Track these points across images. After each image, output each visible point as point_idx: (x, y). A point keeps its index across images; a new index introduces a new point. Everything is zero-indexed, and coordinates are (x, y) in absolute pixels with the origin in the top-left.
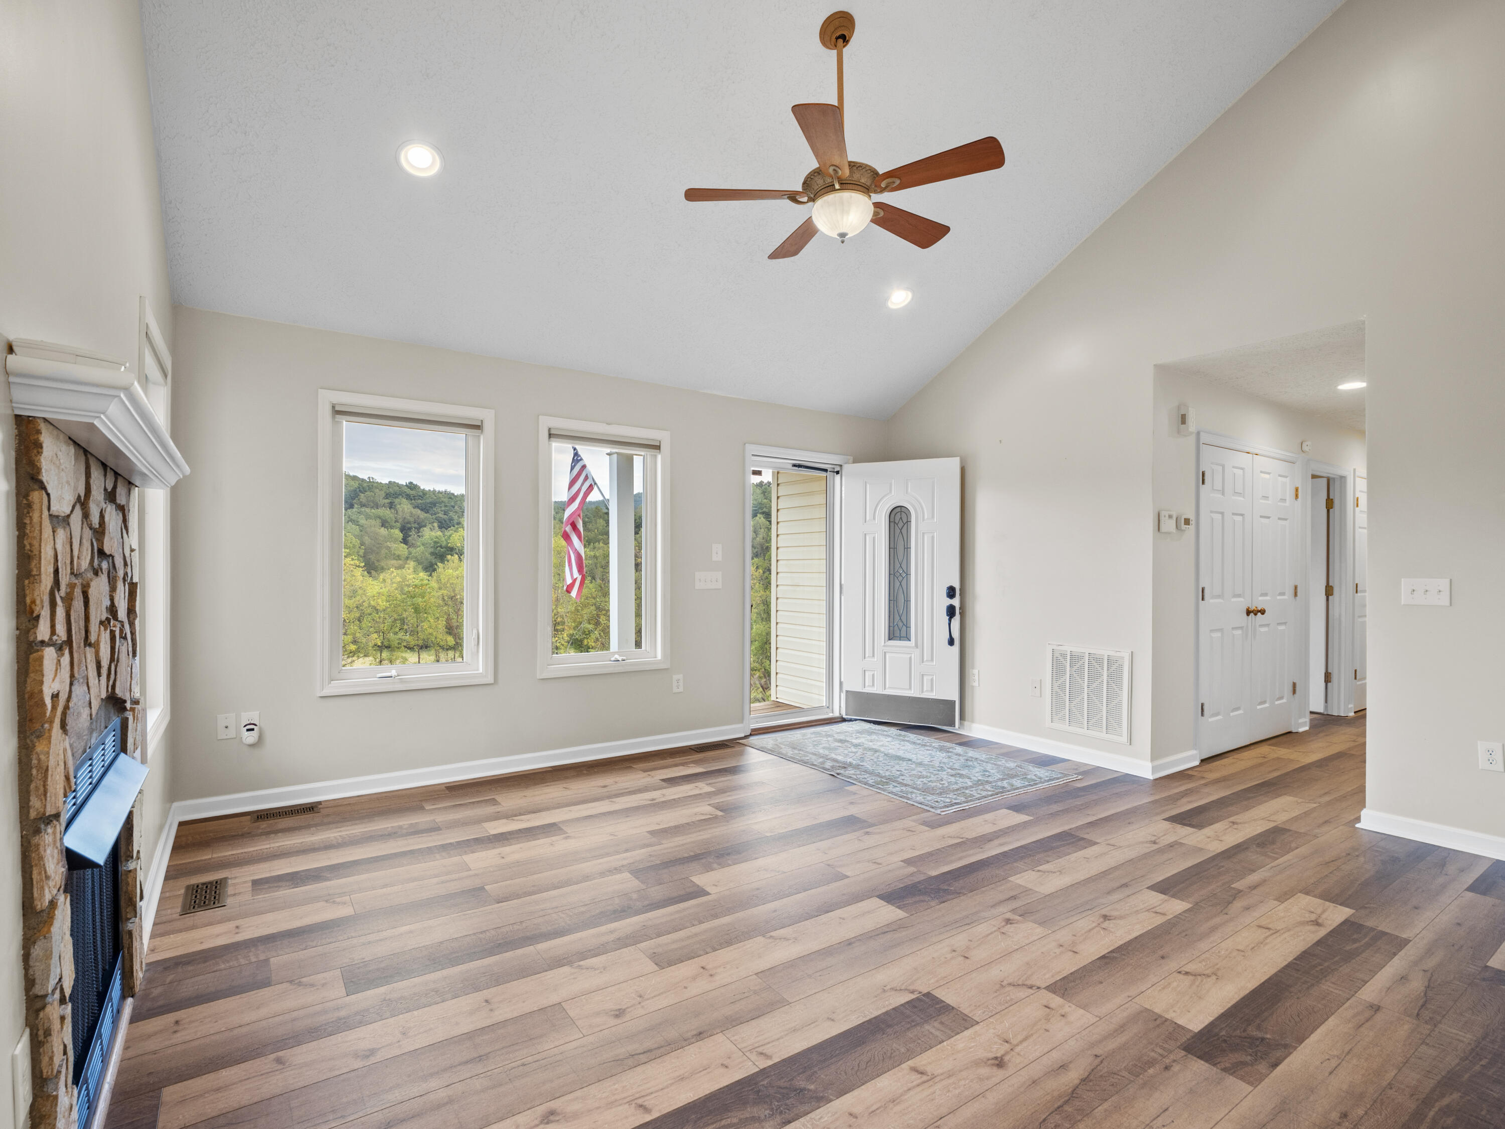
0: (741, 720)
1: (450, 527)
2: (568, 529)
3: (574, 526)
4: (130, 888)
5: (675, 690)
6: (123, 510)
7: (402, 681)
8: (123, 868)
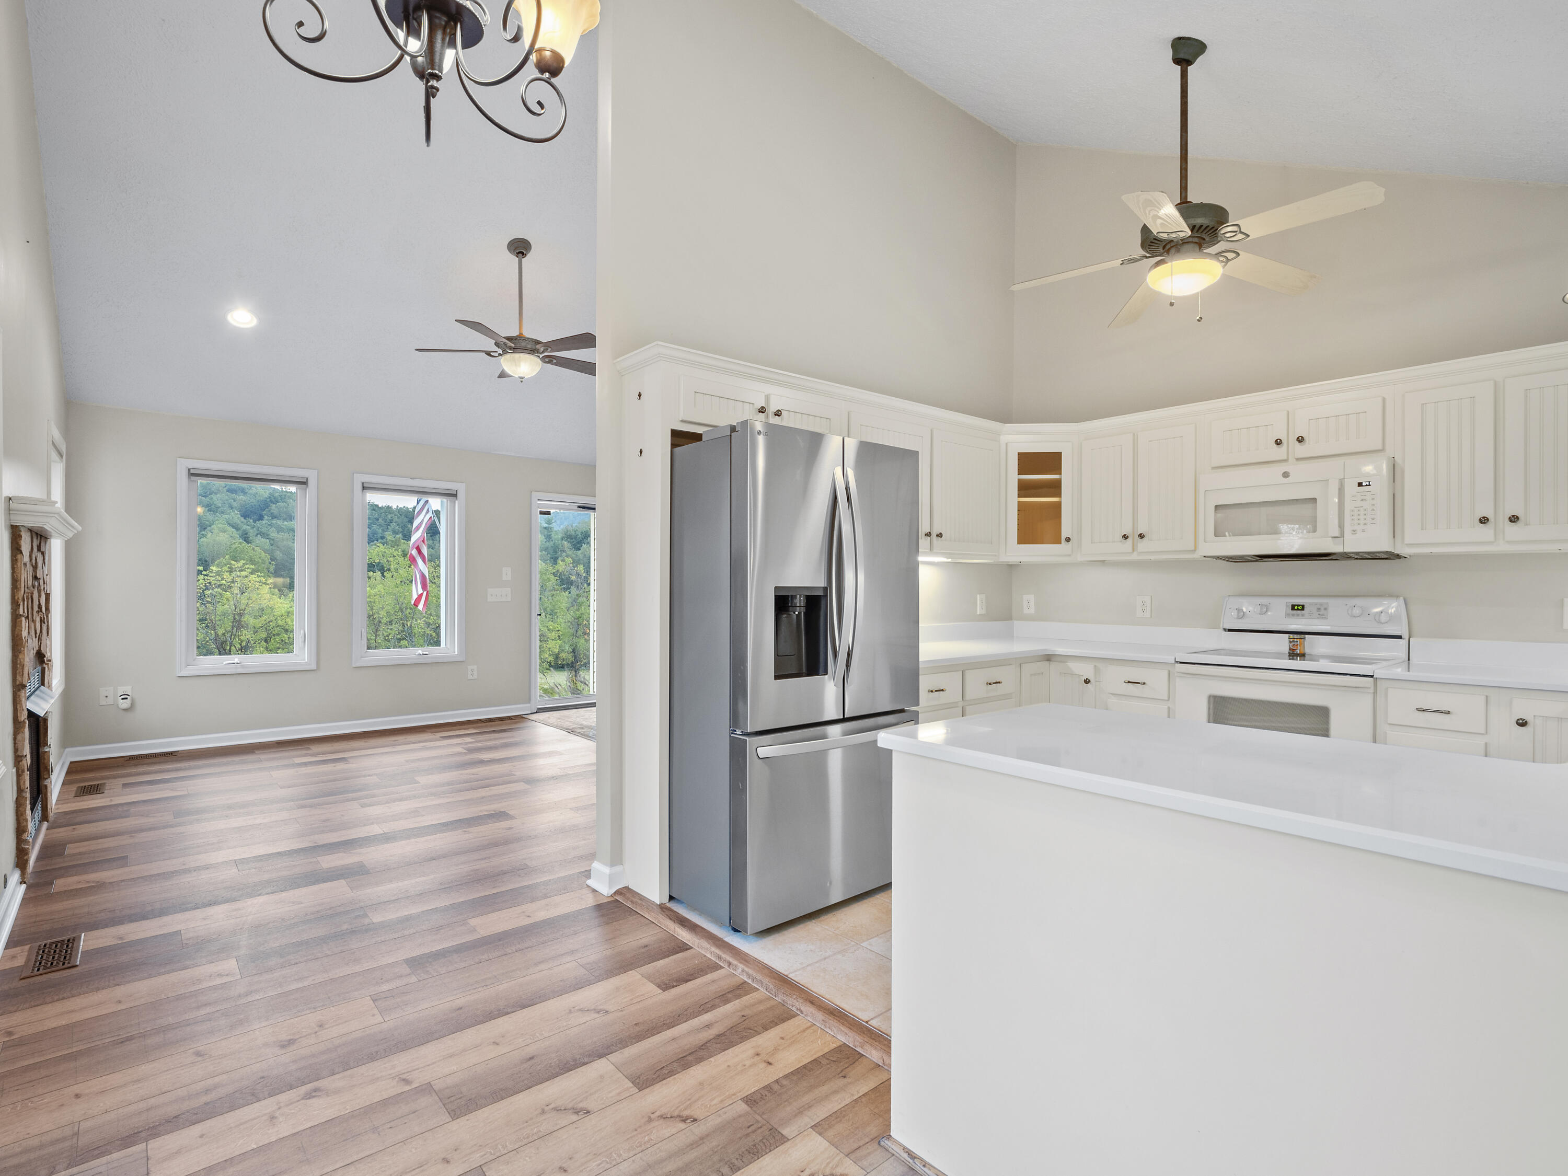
0: (529, 701)
1: (373, 541)
2: (414, 552)
3: (419, 550)
4: (46, 761)
5: (470, 677)
6: (43, 553)
7: (243, 667)
8: (41, 750)
